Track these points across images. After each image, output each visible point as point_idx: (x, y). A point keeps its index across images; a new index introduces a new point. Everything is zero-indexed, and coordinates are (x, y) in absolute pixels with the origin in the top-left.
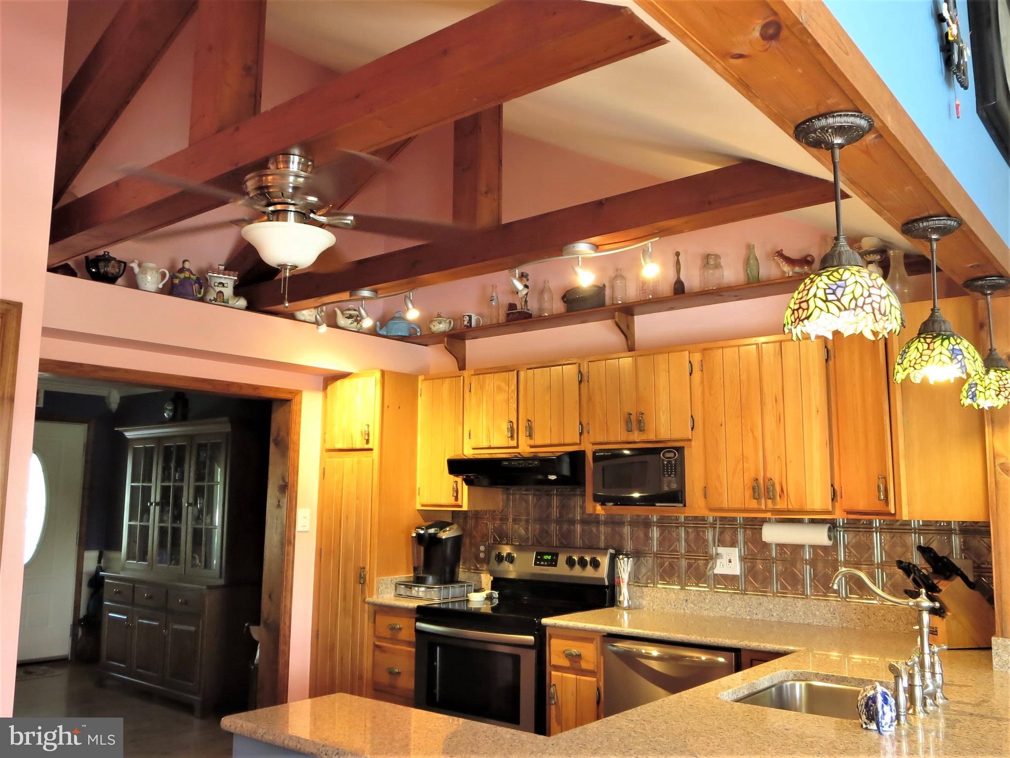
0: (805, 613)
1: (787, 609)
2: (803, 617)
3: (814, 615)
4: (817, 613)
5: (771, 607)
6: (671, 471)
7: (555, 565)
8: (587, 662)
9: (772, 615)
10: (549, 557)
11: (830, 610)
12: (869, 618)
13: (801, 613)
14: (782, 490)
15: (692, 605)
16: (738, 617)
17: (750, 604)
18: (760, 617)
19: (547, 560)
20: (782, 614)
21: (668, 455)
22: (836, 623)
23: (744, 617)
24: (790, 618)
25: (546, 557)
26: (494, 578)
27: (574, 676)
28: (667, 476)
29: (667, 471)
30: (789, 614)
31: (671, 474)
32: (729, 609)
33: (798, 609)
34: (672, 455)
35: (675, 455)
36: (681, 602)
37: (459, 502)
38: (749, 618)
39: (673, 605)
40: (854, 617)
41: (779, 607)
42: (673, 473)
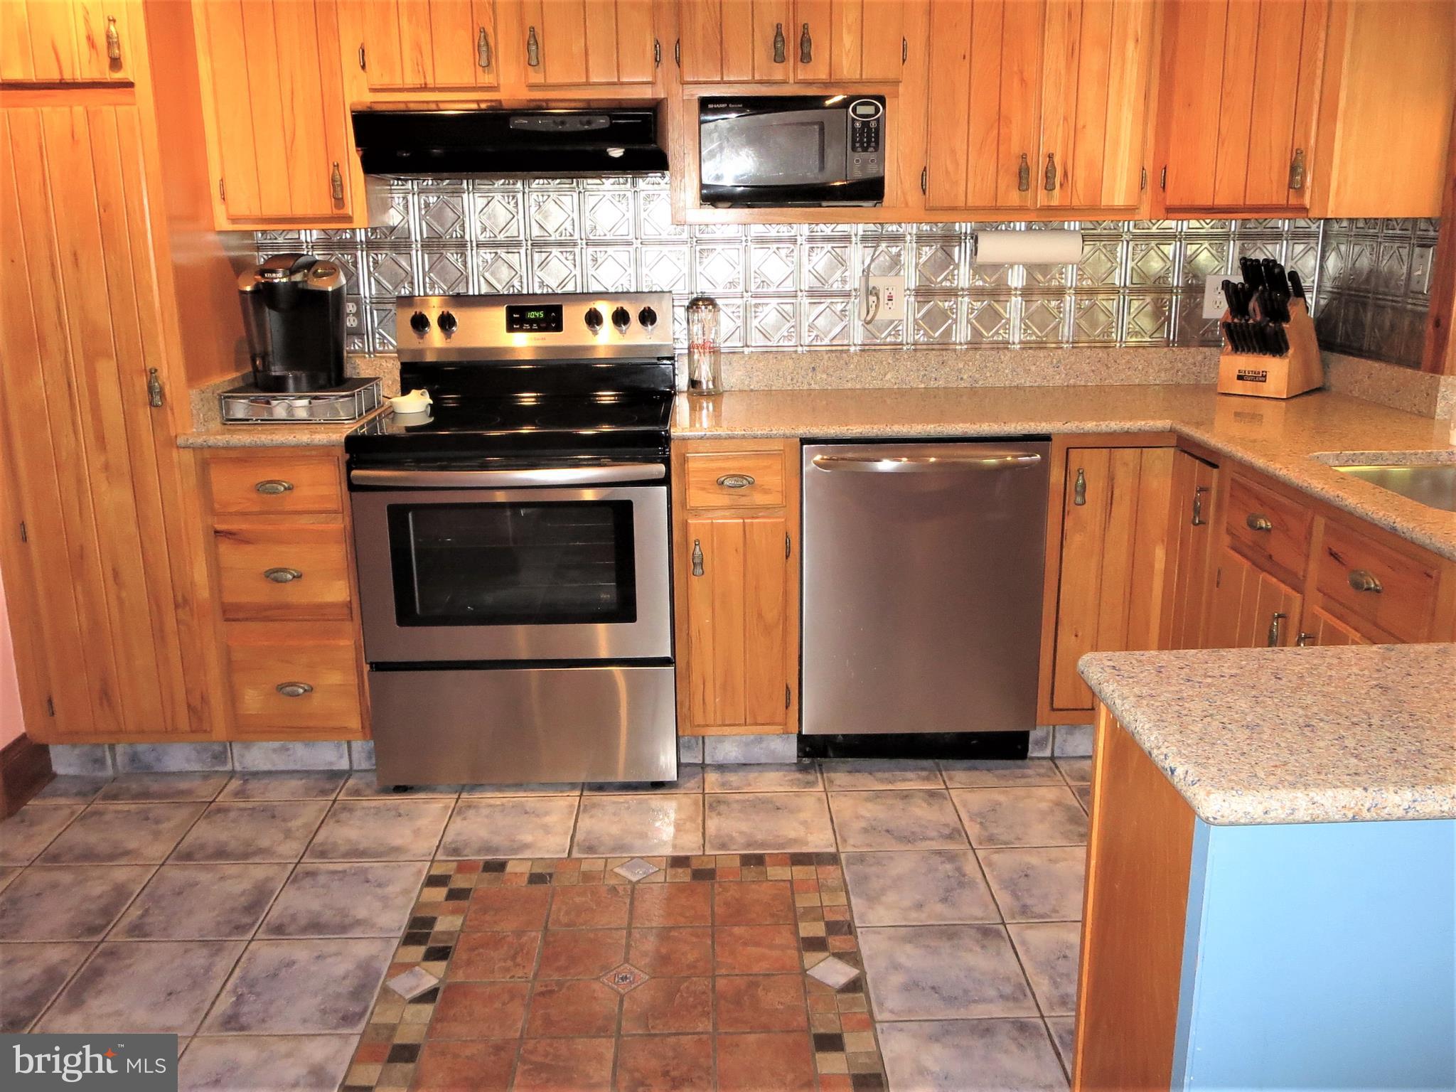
0: (1013, 370)
1: (986, 367)
2: (1010, 376)
3: (1028, 371)
4: (1033, 368)
5: (961, 365)
6: (869, 142)
7: (559, 328)
8: (767, 492)
9: (962, 379)
10: (541, 314)
11: (1052, 362)
13: (1007, 371)
14: (1066, 174)
15: (824, 376)
16: (904, 386)
17: (925, 364)
18: (941, 383)
19: (536, 320)
20: (977, 376)
21: (861, 110)
22: (1059, 380)
23: (915, 386)
24: (990, 379)
25: (532, 315)
26: (402, 364)
27: (740, 521)
28: (859, 149)
29: (861, 142)
30: (988, 375)
31: (869, 146)
32: (889, 376)
33: (1004, 365)
34: (870, 110)
35: (877, 110)
36: (803, 373)
37: (347, 210)
38: (923, 386)
39: (789, 378)
40: (1086, 368)
41: (974, 364)
42: (873, 144)
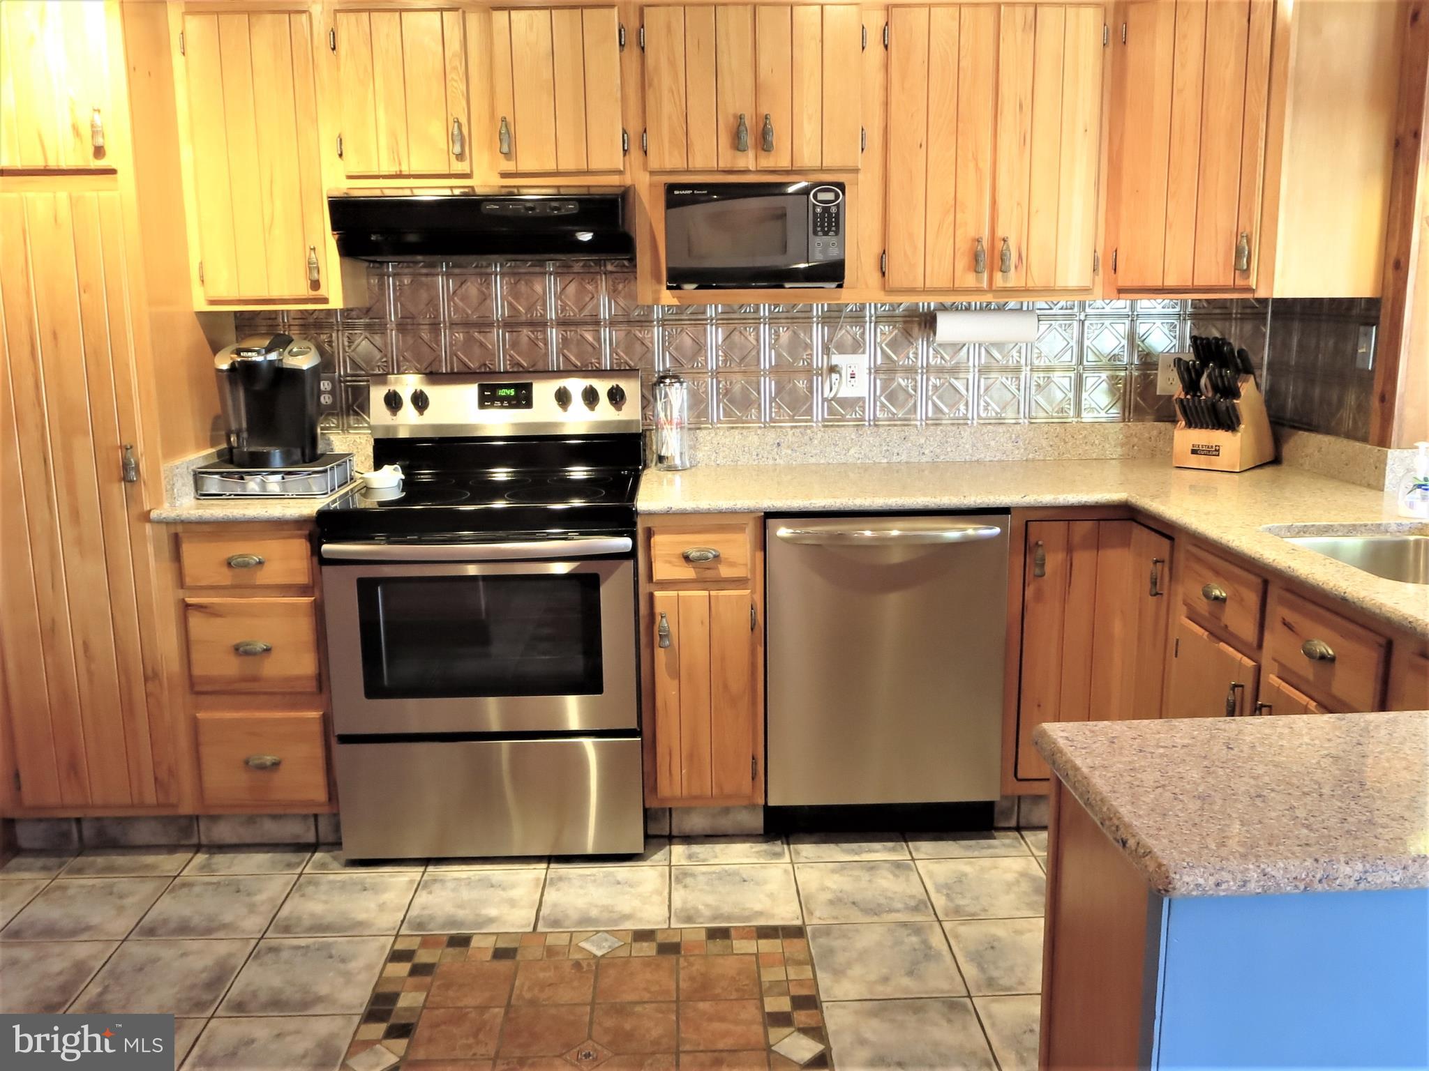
0: (974, 445)
1: (947, 442)
2: (970, 451)
3: (987, 446)
4: (993, 443)
5: (922, 441)
6: (830, 226)
7: (529, 404)
8: (732, 564)
9: (923, 453)
10: (512, 392)
11: (1011, 437)
12: (1066, 443)
13: (967, 446)
14: (1020, 257)
15: (789, 452)
16: (867, 461)
17: (888, 440)
18: (904, 458)
19: (507, 398)
20: (939, 451)
21: (822, 196)
22: (1018, 455)
23: (877, 461)
24: (950, 454)
25: (503, 392)
26: (376, 441)
27: (705, 593)
28: (820, 233)
29: (822, 226)
30: (949, 449)
31: (830, 230)
32: (852, 451)
33: (964, 441)
34: (830, 196)
35: (837, 197)
36: (769, 448)
37: (322, 292)
38: (885, 461)
39: (755, 453)
40: (1044, 443)
41: (935, 440)
42: (834, 229)
